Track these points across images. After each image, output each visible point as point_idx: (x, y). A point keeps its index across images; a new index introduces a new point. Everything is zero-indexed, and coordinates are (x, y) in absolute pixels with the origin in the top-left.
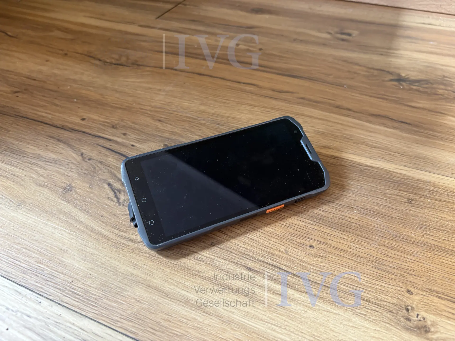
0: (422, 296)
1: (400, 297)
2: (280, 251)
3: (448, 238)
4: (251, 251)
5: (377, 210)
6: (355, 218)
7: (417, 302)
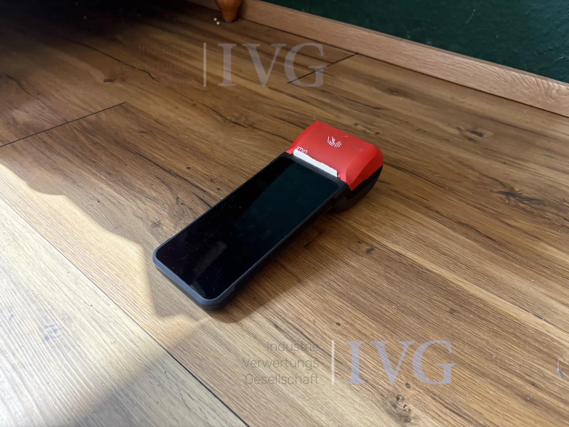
0: (417, 392)
1: (397, 387)
2: (309, 320)
3: (472, 354)
4: (284, 313)
5: (416, 310)
6: (391, 312)
7: (410, 395)
